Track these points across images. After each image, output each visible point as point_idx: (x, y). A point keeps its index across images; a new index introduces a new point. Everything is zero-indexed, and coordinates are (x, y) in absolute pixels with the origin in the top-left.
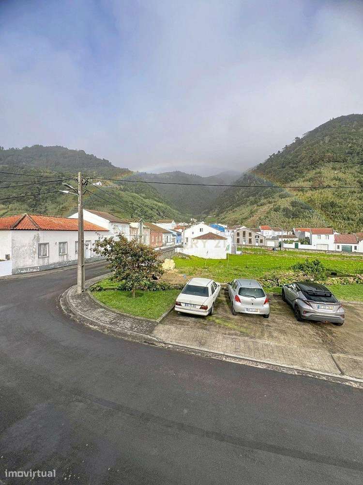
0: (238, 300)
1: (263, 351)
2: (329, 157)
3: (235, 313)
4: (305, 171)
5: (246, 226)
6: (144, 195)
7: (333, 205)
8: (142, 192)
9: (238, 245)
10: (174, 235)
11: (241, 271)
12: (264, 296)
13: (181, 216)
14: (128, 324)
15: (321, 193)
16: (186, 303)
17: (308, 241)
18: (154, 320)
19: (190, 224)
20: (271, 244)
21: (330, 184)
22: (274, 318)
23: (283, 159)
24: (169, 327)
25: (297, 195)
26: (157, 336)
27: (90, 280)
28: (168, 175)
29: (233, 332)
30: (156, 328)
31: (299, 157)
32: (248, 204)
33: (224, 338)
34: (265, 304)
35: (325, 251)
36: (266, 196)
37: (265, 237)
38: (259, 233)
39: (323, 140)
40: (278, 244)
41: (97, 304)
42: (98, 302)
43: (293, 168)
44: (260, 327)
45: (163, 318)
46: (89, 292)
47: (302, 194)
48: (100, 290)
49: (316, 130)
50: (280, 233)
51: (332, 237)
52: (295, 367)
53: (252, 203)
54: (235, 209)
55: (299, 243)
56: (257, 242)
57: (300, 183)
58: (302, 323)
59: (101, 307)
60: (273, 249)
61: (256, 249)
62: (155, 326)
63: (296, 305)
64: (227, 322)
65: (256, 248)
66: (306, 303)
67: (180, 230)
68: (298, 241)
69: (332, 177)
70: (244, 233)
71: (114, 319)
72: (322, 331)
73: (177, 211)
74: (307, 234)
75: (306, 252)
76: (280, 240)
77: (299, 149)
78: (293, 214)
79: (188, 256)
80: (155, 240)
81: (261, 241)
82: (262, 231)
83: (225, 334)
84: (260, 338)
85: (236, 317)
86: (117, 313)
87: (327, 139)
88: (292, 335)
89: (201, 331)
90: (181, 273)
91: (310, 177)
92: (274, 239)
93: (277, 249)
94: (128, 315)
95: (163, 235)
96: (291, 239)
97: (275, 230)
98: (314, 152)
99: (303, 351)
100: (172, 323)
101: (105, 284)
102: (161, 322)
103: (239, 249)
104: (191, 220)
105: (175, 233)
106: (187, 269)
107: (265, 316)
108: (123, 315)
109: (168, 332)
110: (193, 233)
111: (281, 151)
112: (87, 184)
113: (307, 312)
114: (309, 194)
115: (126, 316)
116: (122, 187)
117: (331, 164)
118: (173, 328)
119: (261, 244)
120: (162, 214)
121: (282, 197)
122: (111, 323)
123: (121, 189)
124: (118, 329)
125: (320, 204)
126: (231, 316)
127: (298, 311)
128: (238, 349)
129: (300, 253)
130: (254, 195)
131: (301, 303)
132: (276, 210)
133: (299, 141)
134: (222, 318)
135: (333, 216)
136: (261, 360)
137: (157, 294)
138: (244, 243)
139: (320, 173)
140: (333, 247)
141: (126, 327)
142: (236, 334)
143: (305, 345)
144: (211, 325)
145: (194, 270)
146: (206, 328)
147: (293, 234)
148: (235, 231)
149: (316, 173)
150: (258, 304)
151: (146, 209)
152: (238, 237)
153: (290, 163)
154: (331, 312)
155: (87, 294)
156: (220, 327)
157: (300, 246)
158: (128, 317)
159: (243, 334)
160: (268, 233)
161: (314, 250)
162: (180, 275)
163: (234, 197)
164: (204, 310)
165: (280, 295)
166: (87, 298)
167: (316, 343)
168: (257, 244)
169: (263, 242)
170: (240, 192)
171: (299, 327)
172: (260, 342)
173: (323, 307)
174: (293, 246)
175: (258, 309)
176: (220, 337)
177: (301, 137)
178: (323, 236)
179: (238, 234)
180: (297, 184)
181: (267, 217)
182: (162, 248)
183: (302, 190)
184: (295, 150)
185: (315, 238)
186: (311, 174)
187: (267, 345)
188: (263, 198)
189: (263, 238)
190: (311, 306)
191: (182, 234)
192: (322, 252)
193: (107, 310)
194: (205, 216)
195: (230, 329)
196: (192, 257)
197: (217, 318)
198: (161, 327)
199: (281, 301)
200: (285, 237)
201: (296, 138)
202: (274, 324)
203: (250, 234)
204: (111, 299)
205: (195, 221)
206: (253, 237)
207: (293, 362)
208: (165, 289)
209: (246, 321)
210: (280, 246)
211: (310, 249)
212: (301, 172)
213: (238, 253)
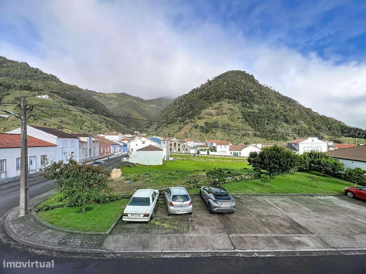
0: (172, 205)
1: (189, 243)
2: (226, 95)
3: (170, 215)
4: (213, 103)
5: (176, 138)
6: (93, 110)
7: (228, 125)
8: (92, 108)
9: (171, 153)
10: (120, 146)
11: (173, 175)
12: (189, 200)
13: (126, 129)
14: (78, 242)
15: (222, 117)
16: (132, 214)
17: (214, 149)
18: (104, 233)
19: (134, 136)
20: (193, 151)
21: (227, 112)
22: (195, 213)
23: (200, 93)
24: (118, 236)
25: (208, 118)
26: (107, 248)
27: (35, 198)
28: (116, 95)
29: (168, 231)
30: (105, 240)
31: (210, 93)
32: (178, 122)
33: (162, 238)
34: (189, 205)
35: (224, 156)
36: (190, 117)
37: (189, 147)
38: (185, 144)
39: (223, 83)
40: (197, 152)
41: (44, 226)
42: (45, 223)
43: (206, 99)
44: (187, 223)
45: (113, 229)
46: (34, 213)
47: (211, 118)
48: (47, 209)
49: (219, 77)
50: (199, 144)
51: (228, 147)
52: (209, 250)
53: (180, 122)
54: (169, 125)
55: (210, 151)
56: (184, 150)
57: (210, 110)
58: (212, 215)
59: (49, 228)
60: (194, 155)
61: (183, 156)
62: (105, 238)
63: (209, 203)
64: (164, 223)
65: (183, 154)
66: (215, 202)
67: (126, 142)
68: (209, 150)
69: (228, 108)
70: (175, 144)
71: (63, 239)
72: (223, 219)
73: (123, 125)
74: (214, 145)
75: (214, 157)
76: (198, 148)
77: (210, 88)
78: (206, 131)
79: (133, 164)
80: (104, 150)
81: (187, 150)
82: (187, 142)
83: (163, 234)
84: (186, 232)
85: (171, 217)
86: (67, 232)
87: (225, 83)
88: (207, 225)
89: (144, 235)
90: (127, 180)
91: (216, 106)
92: (194, 148)
93: (196, 155)
94: (78, 232)
95: (111, 147)
96: (205, 148)
97: (195, 142)
98: (218, 91)
99: (213, 236)
100: (120, 233)
101: (53, 201)
102: (110, 233)
103: (171, 156)
104: (135, 132)
105: (122, 144)
106: (132, 176)
107: (190, 214)
108: (73, 233)
109: (117, 241)
110: (137, 145)
111: (199, 87)
112: (32, 110)
113: (215, 208)
114: (215, 118)
115: (77, 234)
116: (71, 101)
117: (227, 100)
118: (121, 237)
119: (186, 152)
120: (110, 127)
121: (200, 118)
122: (60, 244)
123: (69, 104)
124: (68, 249)
125: (221, 124)
126: (167, 217)
127: (210, 207)
128: (172, 245)
129: (211, 158)
130: (182, 116)
131: (212, 202)
132: (196, 128)
133: (210, 83)
134: (160, 220)
135: (228, 132)
136: (188, 250)
137: (107, 206)
138: (175, 151)
139: (221, 104)
140: (228, 153)
141: (76, 245)
142: (170, 233)
143: (214, 232)
144: (152, 228)
145: (138, 176)
146: (149, 232)
147: (206, 144)
148: (169, 142)
149: (219, 105)
150: (185, 206)
151: (95, 122)
152: (171, 147)
153: (204, 96)
154: (228, 206)
155: (32, 215)
156: (159, 228)
157: (211, 153)
158: (78, 234)
159: (175, 231)
160: (191, 144)
161: (218, 155)
162: (126, 182)
163: (168, 116)
164: (147, 217)
165: (199, 194)
166: (32, 220)
167: (221, 229)
168: (184, 152)
169: (188, 150)
170: (172, 113)
171: (210, 218)
172: (187, 235)
173: (224, 203)
174: (206, 153)
175: (185, 210)
176: (159, 237)
177: (211, 80)
178: (223, 146)
179: (171, 145)
180: (208, 110)
181: (190, 132)
182: (110, 157)
183: (211, 115)
184: (207, 88)
185: (218, 148)
186: (216, 105)
187: (191, 237)
188: (187, 118)
189: (187, 148)
190: (218, 204)
191: (128, 145)
192: (222, 157)
193: (55, 230)
194: (146, 129)
195: (166, 229)
196: (136, 165)
197: (157, 221)
198: (110, 238)
199: (200, 199)
200: (201, 146)
201: (208, 80)
202: (196, 219)
203: (179, 145)
204: (60, 218)
205: (138, 133)
206: (181, 147)
207: (207, 247)
208: (113, 201)
209: (177, 219)
210: (198, 153)
211: (216, 155)
212: (211, 103)
213: (171, 159)
